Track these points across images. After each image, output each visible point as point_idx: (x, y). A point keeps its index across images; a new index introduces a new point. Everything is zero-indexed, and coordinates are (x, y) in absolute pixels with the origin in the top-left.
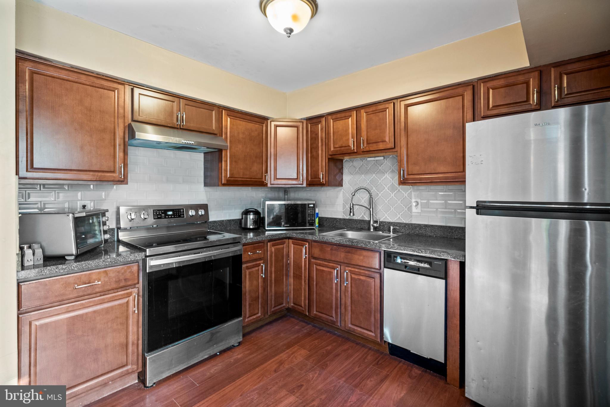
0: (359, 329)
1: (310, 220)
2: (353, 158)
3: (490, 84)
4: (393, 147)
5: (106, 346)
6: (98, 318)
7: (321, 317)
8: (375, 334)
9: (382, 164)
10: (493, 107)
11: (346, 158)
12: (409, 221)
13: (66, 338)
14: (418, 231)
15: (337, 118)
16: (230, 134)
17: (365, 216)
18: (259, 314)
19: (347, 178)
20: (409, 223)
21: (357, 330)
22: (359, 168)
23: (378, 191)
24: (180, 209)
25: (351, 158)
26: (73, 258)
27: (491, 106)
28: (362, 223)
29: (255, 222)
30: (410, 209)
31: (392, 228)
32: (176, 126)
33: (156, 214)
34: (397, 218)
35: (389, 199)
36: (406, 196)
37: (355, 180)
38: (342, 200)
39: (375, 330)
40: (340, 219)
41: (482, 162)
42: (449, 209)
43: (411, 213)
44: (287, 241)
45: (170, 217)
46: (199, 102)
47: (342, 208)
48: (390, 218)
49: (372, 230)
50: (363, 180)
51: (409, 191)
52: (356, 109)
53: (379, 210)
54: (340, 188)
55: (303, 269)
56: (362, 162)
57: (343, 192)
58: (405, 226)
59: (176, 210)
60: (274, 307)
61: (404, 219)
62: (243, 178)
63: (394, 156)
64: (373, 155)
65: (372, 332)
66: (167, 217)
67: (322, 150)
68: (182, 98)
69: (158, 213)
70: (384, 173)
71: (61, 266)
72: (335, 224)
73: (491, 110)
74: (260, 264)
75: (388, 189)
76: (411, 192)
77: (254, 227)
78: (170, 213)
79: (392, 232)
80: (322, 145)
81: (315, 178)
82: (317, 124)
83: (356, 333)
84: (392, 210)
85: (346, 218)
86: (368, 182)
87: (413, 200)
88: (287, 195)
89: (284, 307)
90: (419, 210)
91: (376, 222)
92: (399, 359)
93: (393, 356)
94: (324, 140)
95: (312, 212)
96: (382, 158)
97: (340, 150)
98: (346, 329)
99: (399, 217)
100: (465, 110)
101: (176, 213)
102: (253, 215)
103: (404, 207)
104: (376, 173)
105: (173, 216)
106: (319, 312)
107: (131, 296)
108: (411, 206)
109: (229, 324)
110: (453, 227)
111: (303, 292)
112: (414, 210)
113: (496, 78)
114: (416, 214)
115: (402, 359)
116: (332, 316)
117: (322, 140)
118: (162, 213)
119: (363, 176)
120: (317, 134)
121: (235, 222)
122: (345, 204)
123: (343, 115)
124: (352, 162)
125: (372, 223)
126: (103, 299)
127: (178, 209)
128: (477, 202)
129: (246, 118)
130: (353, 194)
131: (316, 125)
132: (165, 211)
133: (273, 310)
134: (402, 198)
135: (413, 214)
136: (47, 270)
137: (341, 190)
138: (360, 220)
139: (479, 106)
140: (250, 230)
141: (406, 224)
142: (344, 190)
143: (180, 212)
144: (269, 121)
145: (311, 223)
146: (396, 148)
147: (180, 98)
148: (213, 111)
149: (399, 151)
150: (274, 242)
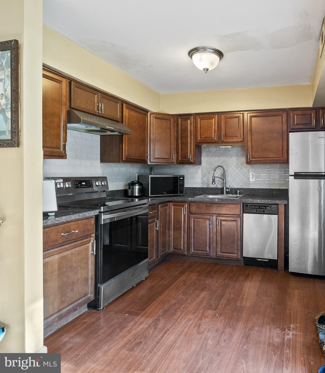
0: (227, 254)
1: (181, 189)
2: (209, 145)
3: (295, 112)
4: (243, 141)
5: (78, 280)
6: (74, 259)
7: (198, 253)
8: (237, 254)
9: (230, 151)
10: (296, 124)
11: (204, 145)
12: (248, 187)
13: (57, 273)
14: (254, 193)
15: (203, 118)
16: (128, 122)
17: (218, 185)
18: (155, 258)
19: (204, 159)
20: (248, 188)
21: (225, 255)
22: (214, 152)
23: (227, 168)
24: (90, 180)
25: (208, 145)
26: (54, 214)
27: (295, 123)
28: (216, 190)
29: (140, 191)
30: (248, 179)
31: (238, 191)
32: (97, 114)
33: (75, 184)
34: (240, 185)
35: (235, 173)
36: (246, 171)
37: (211, 160)
38: (201, 174)
39: (237, 252)
40: (199, 188)
41: (297, 153)
42: (271, 179)
43: (249, 182)
44: (169, 203)
45: (84, 186)
46: (110, 96)
47: (201, 180)
48: (236, 186)
49: (225, 194)
50: (217, 161)
51: (248, 168)
52: (218, 114)
53: (228, 180)
54: (199, 166)
55: (183, 222)
56: (216, 148)
57: (202, 169)
58: (246, 190)
59: (87, 181)
60: (162, 252)
61: (244, 186)
62: (134, 157)
63: (238, 146)
64: (225, 144)
65: (236, 254)
66: (82, 186)
67: (191, 139)
68: (100, 92)
69: (76, 183)
70: (231, 156)
71: (57, 218)
72: (195, 192)
73: (295, 126)
74: (155, 220)
75: (234, 167)
76: (249, 169)
77: (139, 195)
78: (84, 183)
79: (238, 194)
80: (191, 135)
81: (185, 159)
82: (187, 120)
83: (225, 257)
84: (237, 180)
85: (204, 187)
86: (220, 162)
87: (251, 174)
88: (153, 171)
89: (167, 252)
90: (254, 180)
91: (227, 188)
92: (250, 266)
93: (247, 266)
94: (192, 131)
95: (182, 183)
96: (231, 147)
97: (205, 140)
98: (217, 257)
99: (242, 185)
100: (283, 124)
101: (88, 184)
102: (138, 185)
103: (245, 178)
104: (226, 156)
105: (86, 186)
106: (196, 250)
107: (90, 243)
108: (249, 178)
109: (142, 263)
110: (273, 189)
111: (182, 239)
112: (251, 180)
113: (298, 109)
114: (252, 182)
115: (252, 266)
116: (207, 251)
117: (190, 132)
118: (79, 183)
119: (217, 158)
120: (187, 127)
121: (121, 192)
122: (203, 177)
123: (208, 116)
124: (209, 148)
125: (225, 189)
126: (76, 245)
127: (89, 181)
128: (295, 173)
129: (137, 111)
130: (215, 170)
131: (185, 120)
132: (81, 182)
133: (161, 254)
134: (244, 173)
135: (250, 182)
136: (50, 221)
137: (200, 167)
138: (215, 188)
139: (290, 123)
140: (136, 197)
141: (246, 189)
142: (202, 167)
143: (90, 183)
144: (149, 113)
145: (181, 191)
146: (244, 141)
147: (99, 92)
148: (118, 103)
149: (246, 144)
150: (162, 204)
